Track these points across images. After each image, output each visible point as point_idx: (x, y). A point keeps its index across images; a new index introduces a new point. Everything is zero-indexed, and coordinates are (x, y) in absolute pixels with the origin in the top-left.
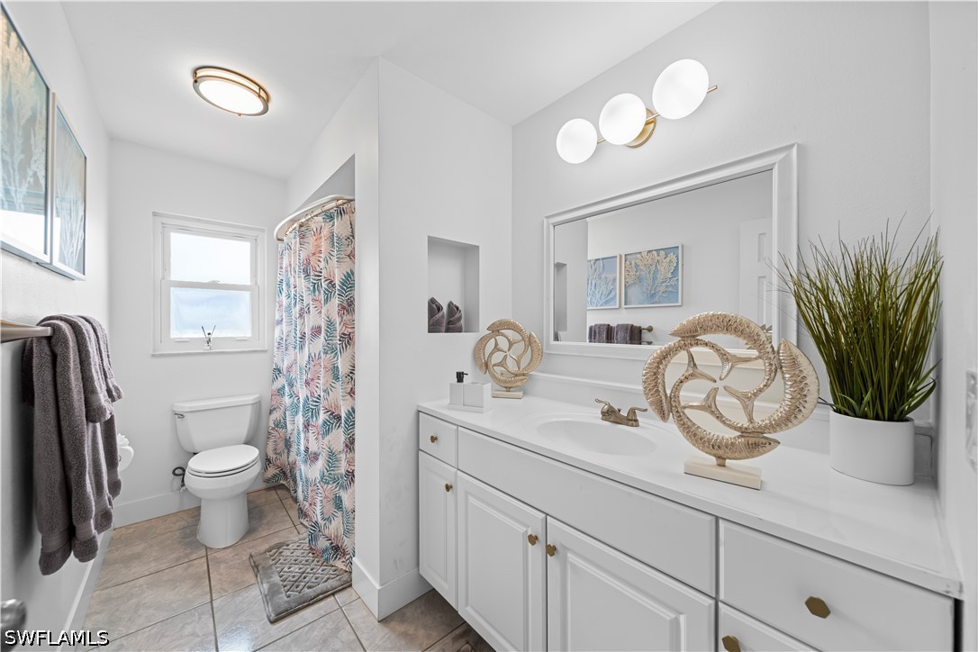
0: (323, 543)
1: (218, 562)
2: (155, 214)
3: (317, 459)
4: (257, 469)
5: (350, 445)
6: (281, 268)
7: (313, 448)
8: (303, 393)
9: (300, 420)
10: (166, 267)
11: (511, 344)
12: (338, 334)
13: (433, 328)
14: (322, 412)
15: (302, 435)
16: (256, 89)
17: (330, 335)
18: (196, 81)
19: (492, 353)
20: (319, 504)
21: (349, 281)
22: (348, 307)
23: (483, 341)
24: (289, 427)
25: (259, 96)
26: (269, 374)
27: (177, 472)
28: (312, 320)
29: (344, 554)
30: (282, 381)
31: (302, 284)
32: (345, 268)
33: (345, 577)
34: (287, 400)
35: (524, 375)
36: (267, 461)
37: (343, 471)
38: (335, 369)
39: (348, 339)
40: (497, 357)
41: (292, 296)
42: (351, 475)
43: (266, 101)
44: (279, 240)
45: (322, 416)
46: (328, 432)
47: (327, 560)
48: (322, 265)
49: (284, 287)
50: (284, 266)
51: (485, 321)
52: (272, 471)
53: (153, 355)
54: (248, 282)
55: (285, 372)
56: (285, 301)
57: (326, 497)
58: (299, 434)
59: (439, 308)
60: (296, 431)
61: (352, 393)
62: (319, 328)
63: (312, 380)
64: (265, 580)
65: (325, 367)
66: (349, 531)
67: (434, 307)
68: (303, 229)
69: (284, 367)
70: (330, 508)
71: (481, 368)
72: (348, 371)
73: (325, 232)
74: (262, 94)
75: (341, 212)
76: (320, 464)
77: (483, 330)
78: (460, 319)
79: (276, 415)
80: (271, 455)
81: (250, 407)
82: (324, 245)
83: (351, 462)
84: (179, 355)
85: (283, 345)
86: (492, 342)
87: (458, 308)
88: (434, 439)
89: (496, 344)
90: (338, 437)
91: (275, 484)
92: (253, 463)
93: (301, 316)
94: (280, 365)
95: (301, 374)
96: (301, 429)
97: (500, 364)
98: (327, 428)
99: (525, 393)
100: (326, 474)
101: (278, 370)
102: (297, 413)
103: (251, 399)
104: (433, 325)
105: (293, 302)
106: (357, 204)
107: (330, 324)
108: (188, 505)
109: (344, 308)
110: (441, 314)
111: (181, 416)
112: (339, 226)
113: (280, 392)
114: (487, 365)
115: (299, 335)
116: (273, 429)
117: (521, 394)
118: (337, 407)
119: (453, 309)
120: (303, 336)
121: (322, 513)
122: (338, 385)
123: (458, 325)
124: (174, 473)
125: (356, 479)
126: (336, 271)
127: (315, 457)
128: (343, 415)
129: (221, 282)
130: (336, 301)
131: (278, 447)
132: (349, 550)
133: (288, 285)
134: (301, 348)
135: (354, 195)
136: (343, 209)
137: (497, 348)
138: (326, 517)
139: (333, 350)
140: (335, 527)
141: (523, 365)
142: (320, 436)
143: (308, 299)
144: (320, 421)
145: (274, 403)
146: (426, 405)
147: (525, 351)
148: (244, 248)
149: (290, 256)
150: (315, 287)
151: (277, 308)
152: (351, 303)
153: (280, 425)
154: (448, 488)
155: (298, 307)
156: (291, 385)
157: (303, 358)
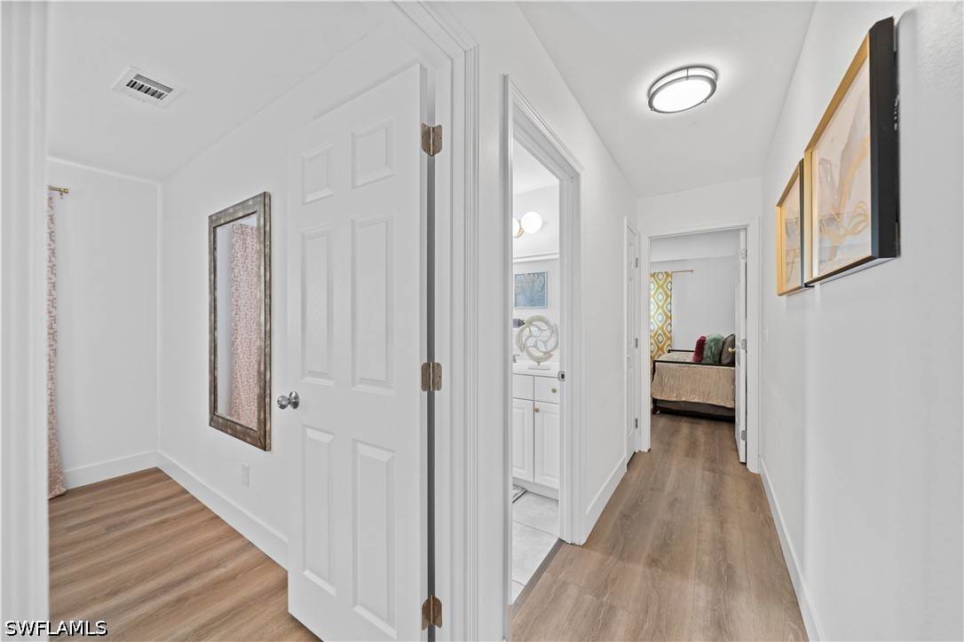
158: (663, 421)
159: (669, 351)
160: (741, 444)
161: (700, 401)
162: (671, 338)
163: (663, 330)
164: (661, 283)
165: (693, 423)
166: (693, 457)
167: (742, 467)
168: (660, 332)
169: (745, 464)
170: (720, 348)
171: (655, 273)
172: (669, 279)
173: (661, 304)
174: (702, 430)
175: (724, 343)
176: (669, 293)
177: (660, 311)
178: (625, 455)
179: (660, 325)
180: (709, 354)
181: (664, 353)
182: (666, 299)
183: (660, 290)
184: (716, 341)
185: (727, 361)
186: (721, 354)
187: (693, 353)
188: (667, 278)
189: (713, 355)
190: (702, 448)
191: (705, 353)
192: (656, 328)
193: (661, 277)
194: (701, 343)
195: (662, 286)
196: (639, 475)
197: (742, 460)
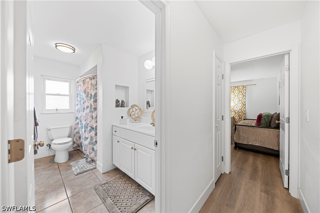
0: (89, 160)
1: (61, 166)
2: (41, 75)
3: (88, 139)
4: (71, 143)
5: (96, 134)
6: (78, 90)
7: (87, 136)
8: (84, 123)
9: (83, 130)
10: (44, 89)
11: (136, 110)
12: (93, 108)
13: (117, 106)
14: (89, 127)
15: (84, 134)
16: (72, 48)
17: (91, 108)
18: (56, 46)
19: (132, 112)
20: (88, 150)
21: (96, 95)
22: (96, 101)
23: (130, 109)
24: (80, 133)
25: (73, 50)
26: (74, 119)
27: (48, 145)
28: (87, 104)
29: (95, 161)
30: (78, 121)
31: (84, 95)
32: (95, 92)
33: (95, 166)
34: (80, 126)
35: (139, 117)
36: (74, 142)
37: (94, 141)
38: (92, 116)
39: (95, 109)
40: (133, 113)
41: (81, 98)
42: (96, 142)
43: (74, 51)
44: (77, 82)
45: (89, 128)
46: (90, 132)
47: (90, 163)
48: (89, 91)
49: (79, 95)
50: (79, 90)
51: (130, 105)
52: (75, 145)
53: (41, 114)
54: (68, 94)
55: (79, 118)
56: (79, 99)
57: (90, 148)
58: (83, 134)
59: (119, 101)
60: (82, 134)
61: (96, 122)
62: (88, 106)
63: (86, 119)
64: (74, 168)
65: (90, 116)
66: (96, 156)
67: (117, 101)
68: (84, 81)
69: (79, 117)
70: (91, 151)
71: (129, 116)
72: (95, 117)
73: (90, 83)
74: (73, 49)
75: (94, 78)
76: (89, 140)
77: (130, 107)
78: (124, 104)
79: (77, 130)
80: (75, 141)
81: (69, 128)
82: (90, 86)
83: (96, 139)
84: (48, 114)
85: (78, 111)
86: (132, 110)
87: (124, 101)
88: (115, 131)
89: (133, 110)
90: (93, 133)
91: (76, 149)
92: (70, 141)
93: (83, 103)
94: (78, 116)
95: (84, 118)
96: (84, 132)
97: (134, 115)
98: (90, 131)
99: (140, 122)
100: (90, 142)
101: (77, 118)
102: (82, 128)
103: (69, 126)
104: (117, 105)
105: (81, 99)
106: (98, 76)
107: (91, 105)
108: (52, 154)
109: (94, 101)
110: (119, 103)
111: (49, 130)
112: (93, 82)
113: (78, 124)
114: (130, 115)
115: (83, 108)
116: (76, 134)
117: (138, 122)
118: (93, 126)
119: (123, 102)
120: (84, 109)
121: (89, 152)
122: (93, 120)
123: (124, 105)
124: (47, 145)
125: (97, 143)
126: (92, 92)
127: (87, 138)
128: (94, 127)
129: (60, 94)
130: (92, 100)
131: (77, 139)
132: (96, 160)
133: (80, 95)
134: (84, 111)
135: (97, 74)
136: (94, 77)
137: (133, 111)
138: (90, 153)
139: (92, 112)
140: (92, 155)
141: (139, 115)
142: (89, 133)
143: (85, 99)
144: (89, 129)
145: (76, 127)
146: (114, 124)
147: (139, 112)
148: (67, 84)
149: (80, 87)
150: (87, 96)
151: (77, 101)
152: (96, 100)
153: (78, 133)
154: (118, 142)
155: (83, 101)
156: (81, 121)
157: (84, 114)
158: (240, 154)
159: (244, 119)
160: (286, 177)
161: (259, 145)
162: (245, 114)
163: (241, 110)
164: (240, 90)
165: (255, 156)
166: (255, 180)
167: (286, 191)
168: (240, 111)
169: (288, 189)
170: (270, 120)
171: (238, 86)
172: (245, 88)
173: (240, 99)
174: (260, 161)
175: (272, 117)
176: (245, 95)
177: (240, 102)
178: (213, 179)
179: (240, 108)
180: (264, 122)
181: (242, 120)
182: (243, 97)
183: (240, 93)
184: (268, 116)
185: (274, 126)
186: (270, 122)
187: (256, 121)
188: (243, 88)
189: (266, 123)
190: (260, 173)
191: (262, 122)
192: (238, 109)
193: (240, 87)
194: (260, 117)
195: (241, 92)
196: (221, 191)
197: (286, 186)
